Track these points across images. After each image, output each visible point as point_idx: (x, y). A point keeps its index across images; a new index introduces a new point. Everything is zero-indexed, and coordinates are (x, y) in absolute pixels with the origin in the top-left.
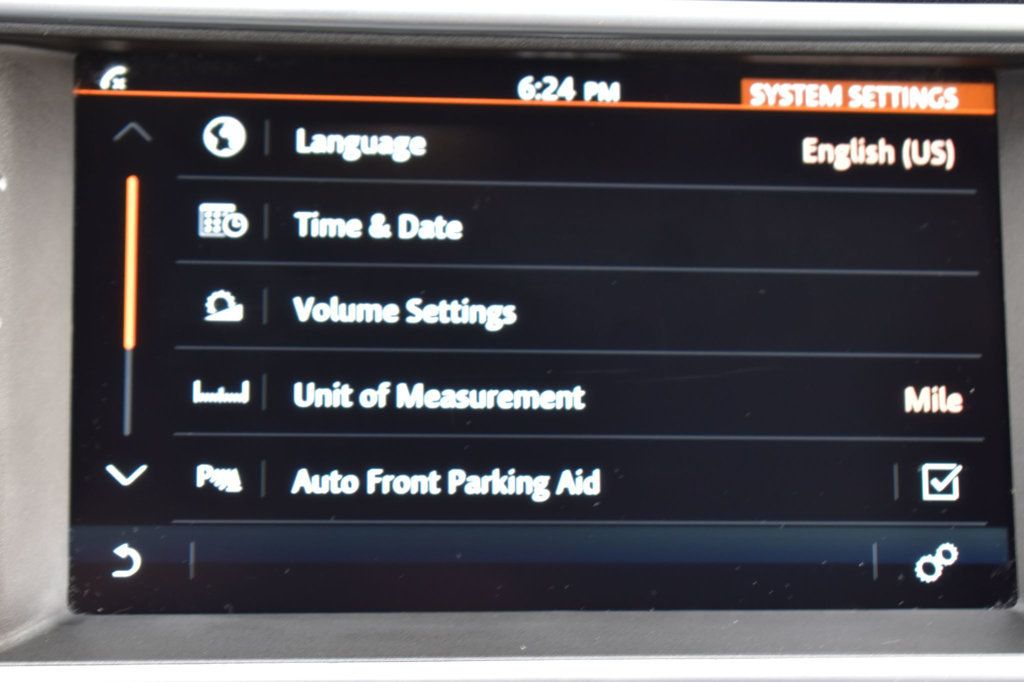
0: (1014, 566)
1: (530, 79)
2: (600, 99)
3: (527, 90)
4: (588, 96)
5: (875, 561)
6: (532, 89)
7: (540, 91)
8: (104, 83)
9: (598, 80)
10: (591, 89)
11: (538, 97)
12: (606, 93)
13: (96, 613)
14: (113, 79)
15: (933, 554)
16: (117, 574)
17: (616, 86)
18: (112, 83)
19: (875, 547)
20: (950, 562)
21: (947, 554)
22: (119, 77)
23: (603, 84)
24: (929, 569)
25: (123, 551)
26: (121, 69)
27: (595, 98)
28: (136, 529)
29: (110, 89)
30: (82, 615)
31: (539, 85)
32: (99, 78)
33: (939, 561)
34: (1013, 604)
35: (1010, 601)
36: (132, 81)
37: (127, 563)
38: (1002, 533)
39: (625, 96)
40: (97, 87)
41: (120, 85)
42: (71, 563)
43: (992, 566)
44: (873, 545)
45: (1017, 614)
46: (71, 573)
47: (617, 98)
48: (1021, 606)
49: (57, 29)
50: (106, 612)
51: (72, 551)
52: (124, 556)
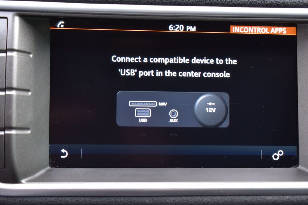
0: (298, 156)
1: (172, 25)
2: (191, 30)
4: (187, 30)
5: (262, 155)
6: (172, 28)
7: (174, 28)
8: (58, 26)
10: (188, 28)
11: (174, 30)
12: (193, 29)
13: (56, 167)
14: (61, 25)
15: (277, 153)
16: (62, 157)
17: (195, 27)
18: (60, 26)
20: (282, 155)
21: (281, 153)
22: (62, 24)
23: (191, 27)
24: (276, 157)
25: (63, 151)
26: (63, 22)
27: (189, 30)
28: (67, 145)
30: (53, 168)
32: (57, 25)
34: (298, 166)
35: (297, 165)
36: (65, 26)
37: (64, 154)
38: (295, 147)
39: (197, 30)
40: (57, 27)
41: (62, 26)
42: (50, 154)
43: (292, 156)
44: (261, 150)
45: (299, 169)
46: (50, 157)
47: (195, 30)
48: (300, 167)
49: (46, 14)
50: (59, 167)
51: (50, 151)
52: (64, 152)
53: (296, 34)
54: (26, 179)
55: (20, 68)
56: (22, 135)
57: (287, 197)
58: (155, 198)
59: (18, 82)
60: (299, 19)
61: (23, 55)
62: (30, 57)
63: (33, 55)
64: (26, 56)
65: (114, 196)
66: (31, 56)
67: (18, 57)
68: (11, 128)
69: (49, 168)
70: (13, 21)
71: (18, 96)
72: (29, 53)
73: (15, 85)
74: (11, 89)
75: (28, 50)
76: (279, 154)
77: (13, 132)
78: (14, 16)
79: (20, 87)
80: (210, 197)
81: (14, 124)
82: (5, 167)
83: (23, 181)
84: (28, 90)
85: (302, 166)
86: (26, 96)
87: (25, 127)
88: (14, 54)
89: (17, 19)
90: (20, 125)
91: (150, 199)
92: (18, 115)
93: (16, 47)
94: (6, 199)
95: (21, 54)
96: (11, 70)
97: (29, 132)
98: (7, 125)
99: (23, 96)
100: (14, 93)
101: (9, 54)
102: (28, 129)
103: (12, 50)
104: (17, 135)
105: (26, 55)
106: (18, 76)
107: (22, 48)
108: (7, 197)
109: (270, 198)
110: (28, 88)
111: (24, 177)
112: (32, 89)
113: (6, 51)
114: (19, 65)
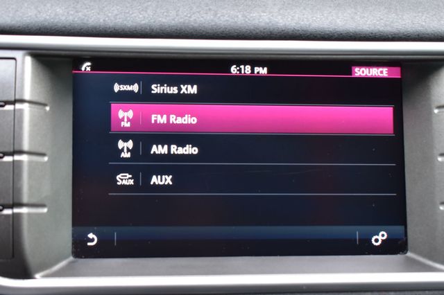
0: (407, 240)
1: (235, 66)
2: (260, 73)
3: (234, 70)
4: (256, 72)
5: (357, 238)
6: (236, 70)
8: (83, 69)
9: (259, 67)
10: (257, 69)
11: (238, 72)
12: (263, 71)
13: (81, 258)
14: (86, 67)
15: (378, 235)
16: (89, 244)
17: (266, 69)
18: (86, 68)
19: (357, 233)
20: (385, 238)
21: (383, 235)
22: (88, 66)
23: (261, 68)
24: (377, 240)
25: (91, 236)
26: (89, 64)
27: (258, 73)
28: (95, 228)
29: (85, 70)
30: (77, 259)
31: (238, 68)
32: (81, 67)
33: (380, 238)
35: (405, 252)
36: (93, 68)
37: (92, 240)
38: (401, 228)
39: (269, 72)
40: (81, 70)
41: (89, 69)
42: (73, 240)
43: (399, 240)
44: (357, 232)
45: (407, 257)
46: (73, 244)
47: (266, 73)
48: (409, 254)
49: (67, 53)
50: (85, 258)
51: (73, 236)
52: (91, 238)
53: (401, 76)
54: (41, 274)
55: (33, 124)
56: (37, 214)
59: (30, 144)
61: (36, 108)
62: (45, 110)
63: (50, 108)
64: (40, 109)
66: (48, 108)
67: (31, 111)
68: (21, 205)
69: (71, 258)
70: (23, 63)
71: (30, 163)
72: (45, 105)
73: (26, 147)
74: (21, 152)
75: (42, 100)
76: (380, 237)
77: (24, 210)
78: (25, 55)
79: (32, 150)
81: (25, 200)
82: (13, 256)
83: (37, 276)
84: (43, 155)
85: (412, 252)
86: (41, 162)
87: (40, 203)
88: (25, 107)
89: (29, 59)
90: (33, 201)
92: (30, 188)
93: (27, 96)
95: (33, 106)
96: (21, 128)
97: (45, 210)
98: (16, 201)
99: (37, 163)
100: (24, 158)
101: (18, 106)
102: (43, 206)
103: (22, 101)
104: (29, 214)
105: (41, 107)
106: (30, 135)
107: (35, 99)
110: (43, 151)
111: (38, 271)
112: (48, 152)
113: (13, 103)
114: (31, 121)
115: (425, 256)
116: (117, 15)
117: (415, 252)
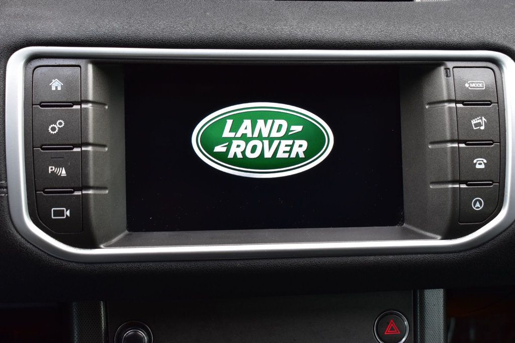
0: (403, 213)
13: (136, 231)
34: (403, 225)
35: (402, 223)
45: (404, 227)
46: (127, 219)
48: (405, 225)
54: (105, 244)
56: (100, 195)
57: (391, 257)
58: (246, 262)
59: (94, 136)
60: (400, 62)
61: (98, 107)
62: (105, 108)
63: (109, 107)
64: (101, 108)
65: (203, 260)
66: (107, 107)
67: (94, 109)
68: (89, 188)
69: (127, 232)
70: (86, 69)
71: (95, 152)
72: (105, 105)
73: (91, 140)
74: (88, 144)
75: (102, 100)
77: (91, 192)
78: (87, 63)
79: (97, 142)
80: (307, 259)
81: (92, 184)
82: (83, 230)
83: (102, 246)
84: (104, 146)
85: (407, 223)
86: (103, 152)
87: (103, 186)
88: (89, 106)
90: (98, 184)
91: (242, 262)
92: (96, 173)
93: (91, 98)
94: (84, 265)
95: (96, 105)
96: (87, 124)
97: (107, 192)
98: (84, 184)
99: (100, 152)
100: (90, 148)
101: (84, 106)
102: (105, 188)
103: (87, 102)
104: (95, 195)
105: (101, 106)
106: (94, 130)
107: (97, 100)
108: (85, 263)
109: (372, 258)
110: (104, 143)
111: (101, 243)
112: (108, 145)
113: (80, 103)
114: (94, 118)
115: (417, 227)
116: (163, 29)
117: (410, 223)
